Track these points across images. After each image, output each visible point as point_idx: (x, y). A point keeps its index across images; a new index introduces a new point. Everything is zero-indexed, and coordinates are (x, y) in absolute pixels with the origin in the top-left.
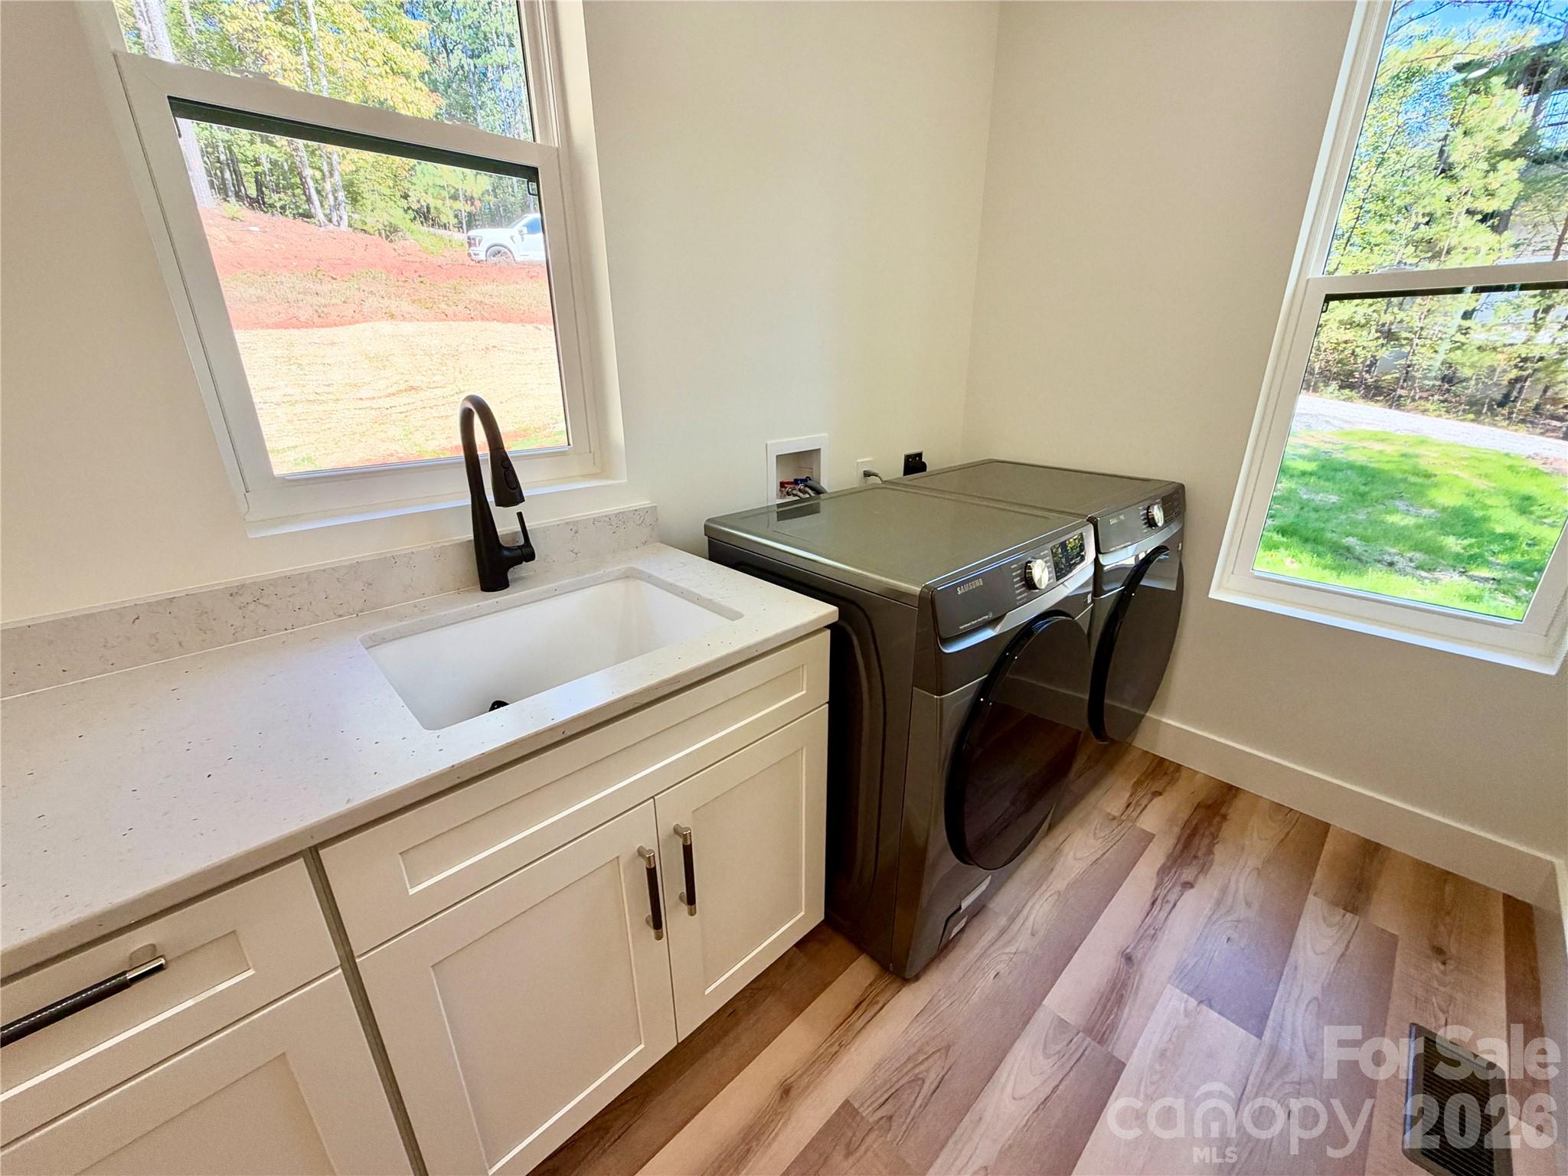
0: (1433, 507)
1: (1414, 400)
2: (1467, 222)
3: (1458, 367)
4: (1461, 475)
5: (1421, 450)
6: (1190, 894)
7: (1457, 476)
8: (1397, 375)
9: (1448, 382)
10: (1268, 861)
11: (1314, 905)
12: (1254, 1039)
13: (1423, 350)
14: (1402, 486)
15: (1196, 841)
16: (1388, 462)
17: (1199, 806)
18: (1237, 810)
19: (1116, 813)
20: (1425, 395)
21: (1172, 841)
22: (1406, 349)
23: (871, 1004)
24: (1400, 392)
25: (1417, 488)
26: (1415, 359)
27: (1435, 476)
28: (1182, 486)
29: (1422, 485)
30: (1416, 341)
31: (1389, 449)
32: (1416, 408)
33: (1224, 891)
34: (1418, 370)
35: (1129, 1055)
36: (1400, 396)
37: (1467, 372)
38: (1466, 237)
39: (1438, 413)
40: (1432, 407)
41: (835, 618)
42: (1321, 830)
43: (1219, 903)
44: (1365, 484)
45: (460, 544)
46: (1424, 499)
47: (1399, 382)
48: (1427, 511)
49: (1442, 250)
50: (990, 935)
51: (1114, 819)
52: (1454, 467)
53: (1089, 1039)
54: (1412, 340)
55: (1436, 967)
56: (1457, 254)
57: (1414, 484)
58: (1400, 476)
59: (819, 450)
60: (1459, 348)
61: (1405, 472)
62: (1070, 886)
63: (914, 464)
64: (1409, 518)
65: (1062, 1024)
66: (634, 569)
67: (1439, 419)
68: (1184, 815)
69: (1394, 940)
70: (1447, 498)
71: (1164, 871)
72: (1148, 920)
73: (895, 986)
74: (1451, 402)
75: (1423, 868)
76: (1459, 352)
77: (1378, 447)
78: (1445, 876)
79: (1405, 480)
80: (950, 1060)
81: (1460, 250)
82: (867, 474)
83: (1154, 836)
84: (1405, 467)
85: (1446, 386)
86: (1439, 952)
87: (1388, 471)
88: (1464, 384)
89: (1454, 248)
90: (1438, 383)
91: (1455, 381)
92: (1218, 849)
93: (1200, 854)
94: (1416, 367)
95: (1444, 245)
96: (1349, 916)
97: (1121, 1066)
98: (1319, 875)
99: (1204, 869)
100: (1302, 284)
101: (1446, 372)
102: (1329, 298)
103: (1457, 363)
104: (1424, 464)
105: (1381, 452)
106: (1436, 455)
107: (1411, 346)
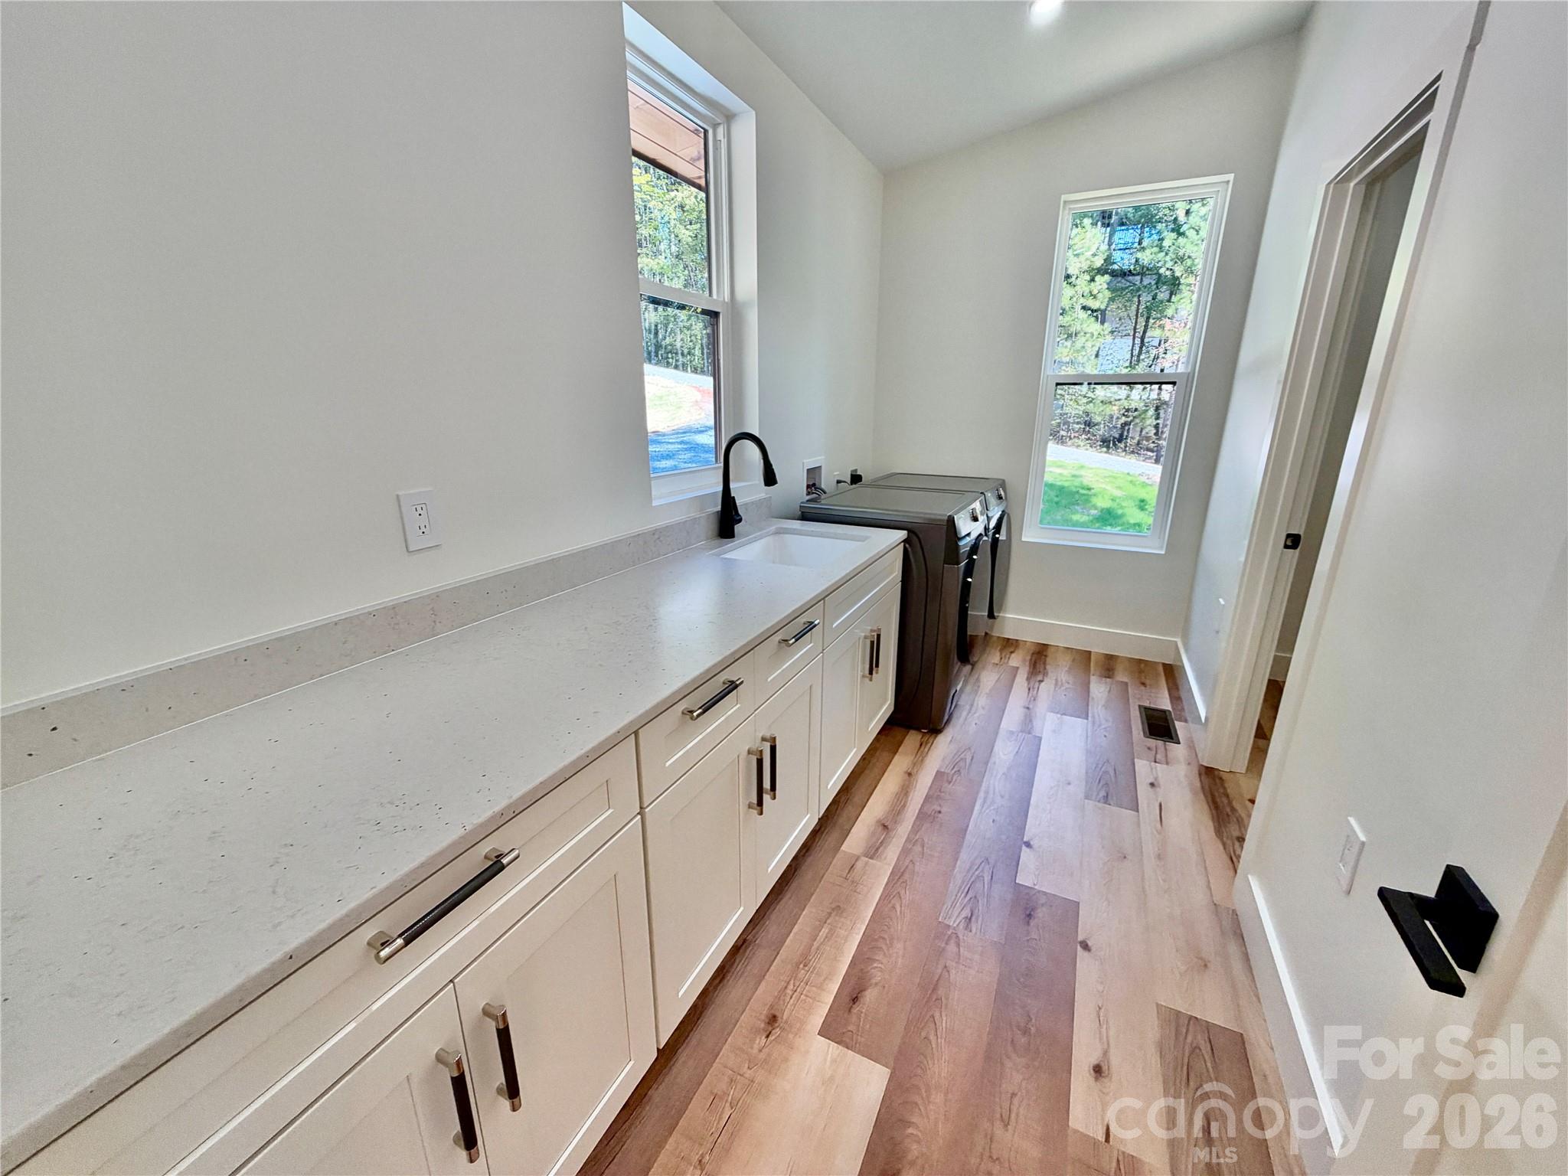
0: (1096, 508)
1: (1070, 439)
2: (1083, 315)
3: (1092, 415)
4: (1107, 488)
5: (1082, 472)
6: (1043, 684)
7: (1105, 489)
8: (1058, 421)
9: (1089, 426)
10: (1070, 668)
11: (1093, 679)
12: (1086, 721)
13: (1071, 403)
14: (1077, 496)
15: (1038, 665)
16: (1066, 481)
17: (1033, 654)
18: (1050, 652)
19: (996, 662)
20: (1076, 435)
21: (1027, 668)
22: (1061, 402)
23: (927, 744)
24: (1063, 433)
25: (1086, 497)
26: (1067, 410)
27: (1093, 489)
28: (1004, 481)
29: (1088, 495)
30: (1067, 397)
31: (1065, 472)
32: (1073, 445)
33: (1056, 680)
34: (1070, 417)
35: (1042, 733)
36: (1063, 436)
37: (1098, 419)
38: (1085, 326)
39: (1085, 447)
40: (1082, 444)
41: (906, 537)
42: (1088, 654)
43: (1056, 684)
44: (1057, 496)
45: (713, 513)
46: (1090, 505)
47: (1060, 426)
48: (1093, 512)
49: (1072, 334)
50: (964, 714)
51: (997, 664)
52: (1102, 483)
53: (1024, 734)
54: (1063, 396)
55: (1143, 688)
56: (1081, 336)
57: (1084, 495)
58: (1074, 490)
59: (820, 467)
60: (1091, 402)
61: (1076, 487)
62: (990, 690)
63: (856, 479)
64: (1085, 517)
65: (1012, 733)
66: (782, 528)
67: (1087, 452)
68: (1029, 658)
69: (1126, 684)
70: (1102, 503)
71: (1028, 679)
72: (1030, 695)
73: (933, 736)
74: (1092, 440)
75: (1131, 660)
76: (1091, 404)
77: (1059, 471)
78: (1140, 661)
79: (1078, 492)
80: (973, 751)
81: (1082, 334)
82: (839, 482)
83: (1018, 668)
84: (1076, 484)
85: (1088, 429)
86: (1143, 684)
87: (1068, 487)
88: (1097, 427)
89: (1079, 333)
90: (1083, 426)
91: (1092, 425)
92: (1048, 667)
93: (1041, 670)
94: (1069, 415)
95: (1073, 330)
96: (1108, 680)
97: (1040, 739)
98: (1092, 669)
99: (1045, 674)
100: (1045, 376)
101: (1086, 419)
102: (1058, 384)
103: (1091, 413)
104: (1086, 482)
105: (1061, 474)
106: (1091, 475)
107: (1064, 399)
